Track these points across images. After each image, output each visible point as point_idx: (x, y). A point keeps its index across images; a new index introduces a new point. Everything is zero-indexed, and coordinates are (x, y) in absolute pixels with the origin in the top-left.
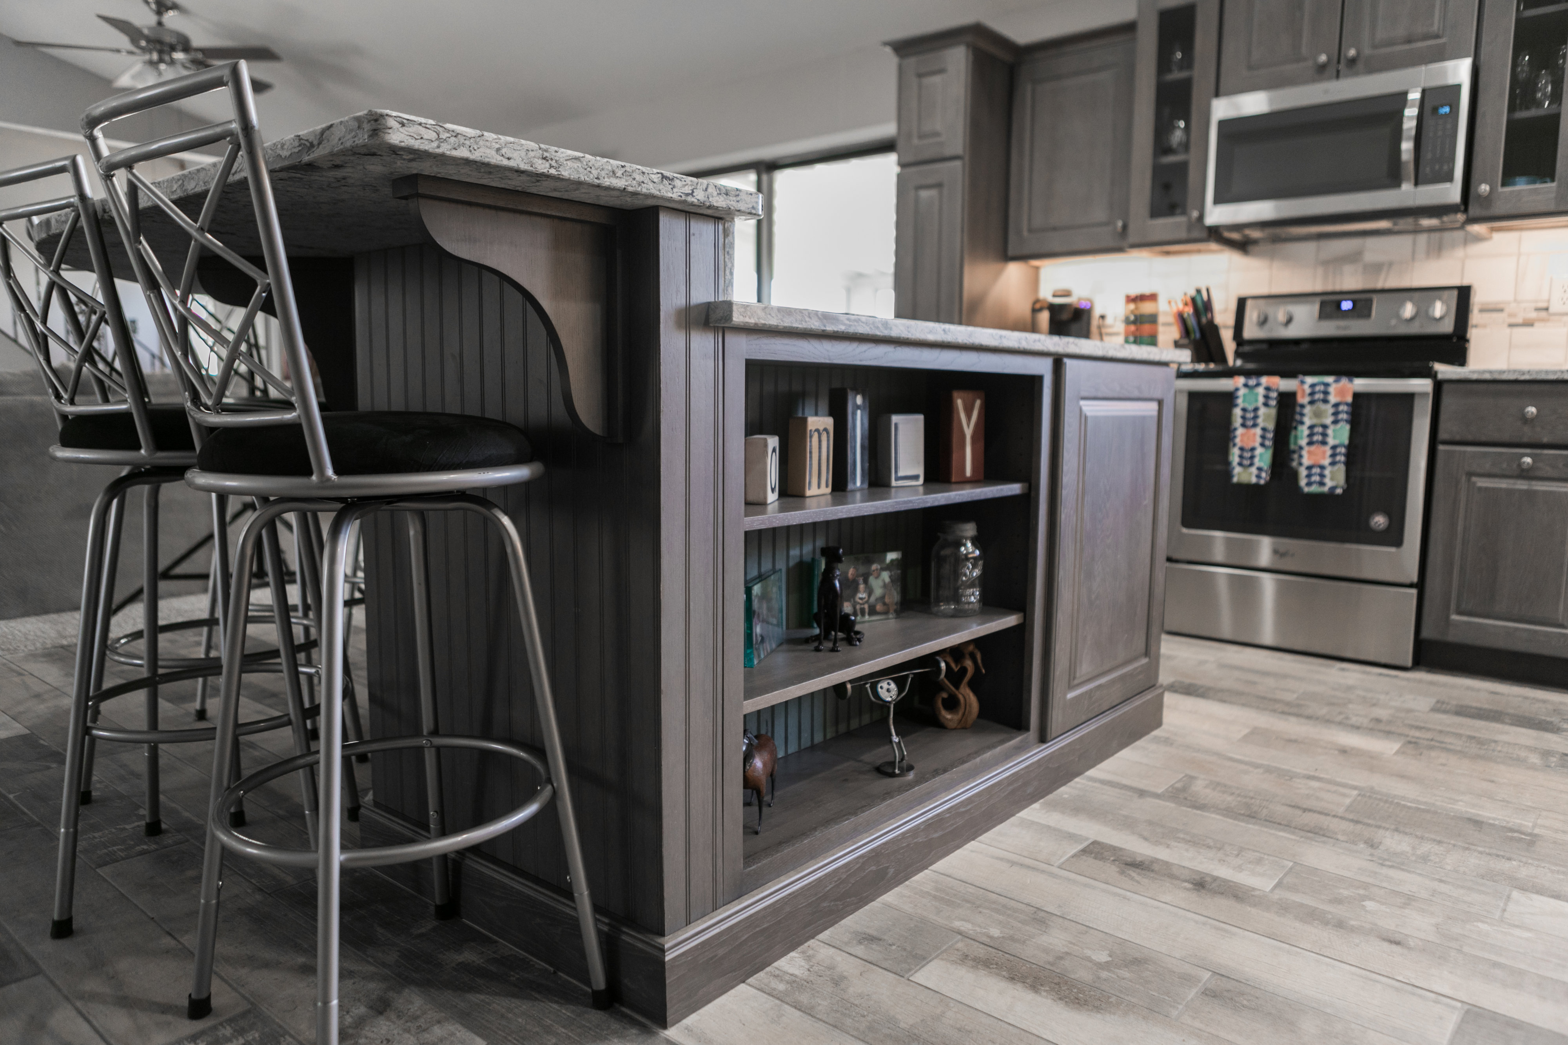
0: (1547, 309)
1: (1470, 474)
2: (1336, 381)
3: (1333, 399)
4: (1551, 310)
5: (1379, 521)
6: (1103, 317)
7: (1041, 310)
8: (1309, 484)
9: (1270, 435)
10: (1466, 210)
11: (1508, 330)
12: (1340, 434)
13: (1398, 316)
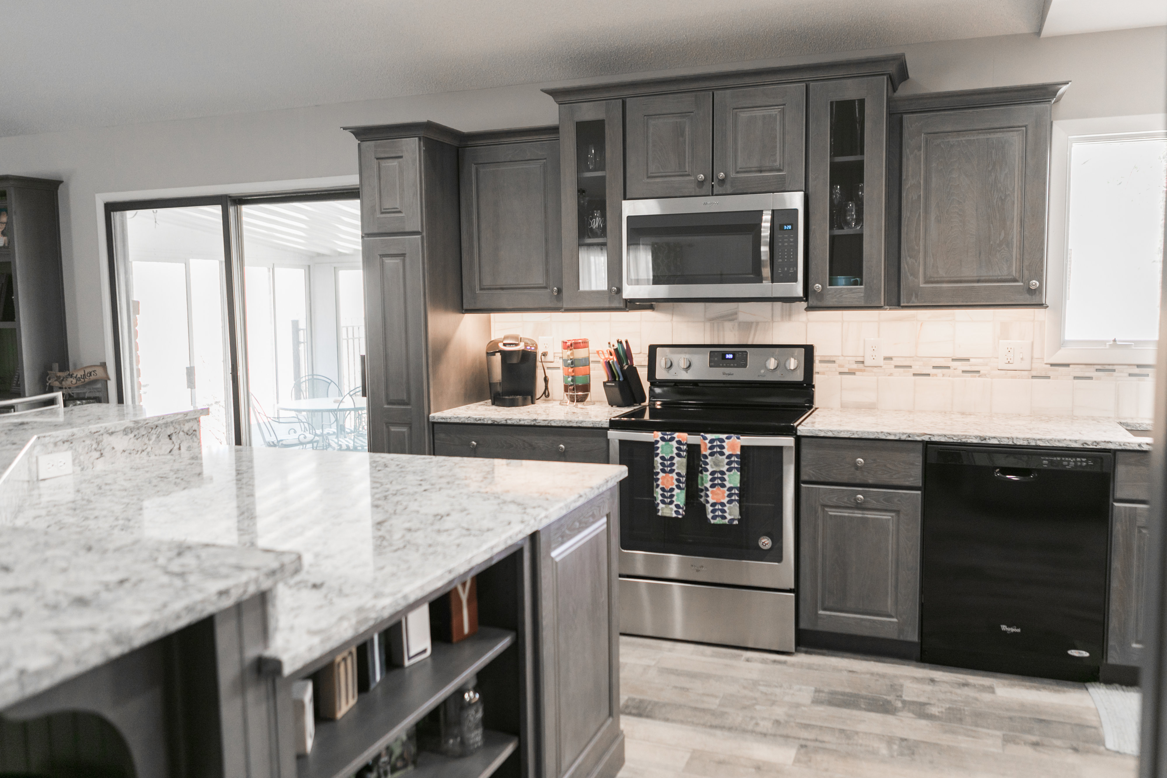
0: (863, 362)
1: (824, 506)
2: (727, 438)
3: (727, 452)
4: (866, 364)
5: (765, 543)
6: (544, 354)
7: (494, 354)
8: (714, 518)
9: (683, 479)
10: (807, 300)
11: (839, 376)
12: (733, 479)
13: (765, 367)
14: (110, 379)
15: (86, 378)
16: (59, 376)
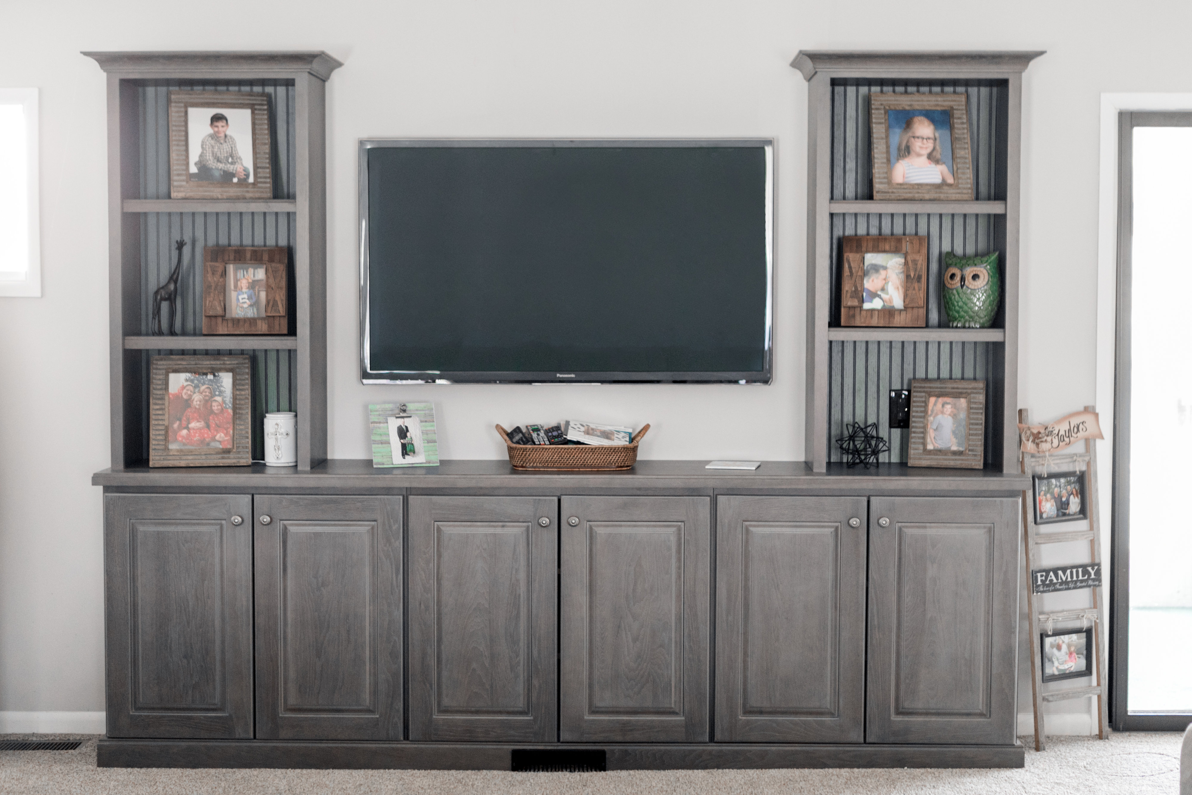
14: (1102, 437)
15: (1072, 436)
16: (1037, 434)
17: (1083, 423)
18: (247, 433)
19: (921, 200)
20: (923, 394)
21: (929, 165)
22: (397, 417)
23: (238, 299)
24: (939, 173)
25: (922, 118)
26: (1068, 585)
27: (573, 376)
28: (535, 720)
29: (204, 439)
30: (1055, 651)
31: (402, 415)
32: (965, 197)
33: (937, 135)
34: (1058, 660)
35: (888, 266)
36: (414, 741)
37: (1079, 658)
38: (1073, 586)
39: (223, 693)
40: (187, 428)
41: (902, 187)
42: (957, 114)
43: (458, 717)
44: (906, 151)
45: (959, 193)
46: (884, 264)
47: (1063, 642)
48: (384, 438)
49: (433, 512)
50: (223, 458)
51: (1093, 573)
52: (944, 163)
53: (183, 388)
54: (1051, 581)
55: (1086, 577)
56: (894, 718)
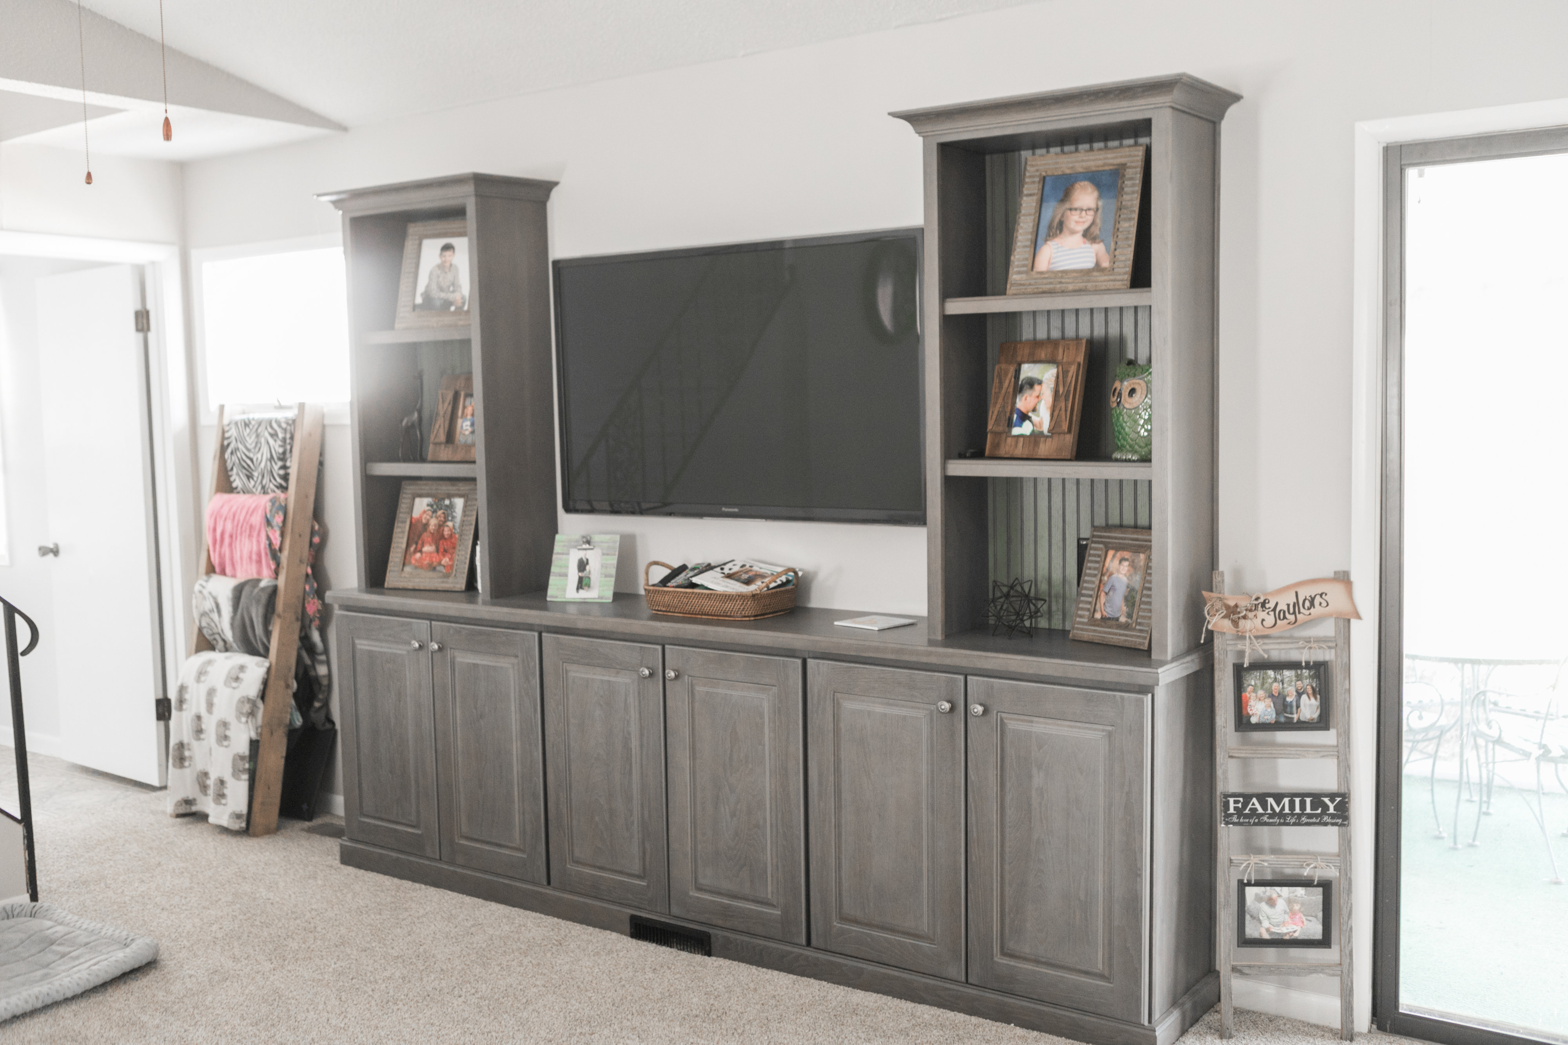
14: (1359, 617)
15: (1299, 613)
16: (1233, 607)
17: (1321, 595)
18: (466, 558)
19: (1063, 292)
20: (1101, 546)
21: (1083, 246)
22: (579, 549)
23: (462, 427)
24: (1094, 255)
25: (1086, 183)
26: (1285, 820)
27: (736, 510)
28: (648, 886)
29: (432, 563)
30: (1264, 906)
31: (584, 546)
32: (1118, 284)
33: (1100, 203)
34: (1268, 918)
35: (1044, 379)
36: (555, 889)
37: (1310, 921)
38: (1293, 820)
39: (418, 812)
40: (421, 551)
41: (1043, 276)
42: (1129, 173)
43: (588, 871)
44: (1058, 228)
45: (1112, 280)
46: (1039, 377)
47: (1280, 896)
48: (563, 571)
49: (561, 651)
50: (443, 582)
51: (1332, 807)
52: (1102, 241)
53: (425, 512)
54: (1254, 810)
55: (1319, 811)
56: (999, 959)
